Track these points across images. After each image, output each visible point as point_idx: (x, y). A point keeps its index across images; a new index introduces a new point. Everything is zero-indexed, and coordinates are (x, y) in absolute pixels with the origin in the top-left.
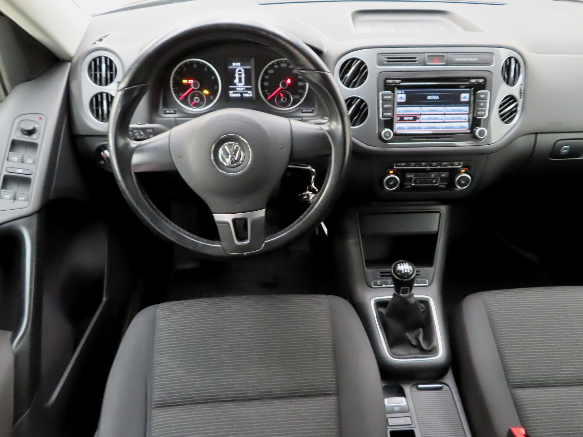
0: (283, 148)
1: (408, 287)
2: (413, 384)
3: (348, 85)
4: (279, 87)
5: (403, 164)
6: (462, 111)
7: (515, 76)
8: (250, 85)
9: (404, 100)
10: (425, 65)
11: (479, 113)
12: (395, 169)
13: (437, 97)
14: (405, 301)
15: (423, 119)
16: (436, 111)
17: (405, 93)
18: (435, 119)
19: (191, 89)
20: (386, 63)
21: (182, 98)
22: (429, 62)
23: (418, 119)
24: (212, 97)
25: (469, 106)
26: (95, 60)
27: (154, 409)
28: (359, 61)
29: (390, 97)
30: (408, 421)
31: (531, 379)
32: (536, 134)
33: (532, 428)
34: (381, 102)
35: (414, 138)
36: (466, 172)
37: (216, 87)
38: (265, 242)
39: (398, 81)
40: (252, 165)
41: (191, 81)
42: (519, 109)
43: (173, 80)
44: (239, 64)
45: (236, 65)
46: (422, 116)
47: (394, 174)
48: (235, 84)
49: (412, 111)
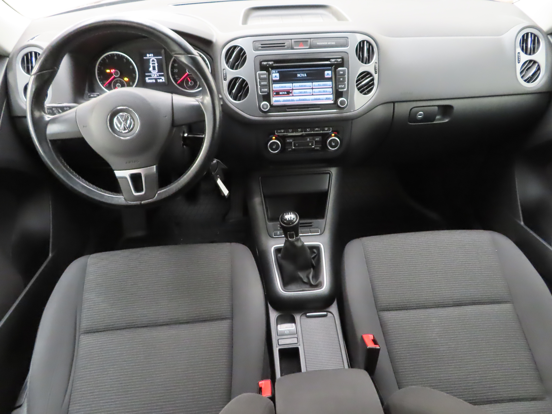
0: (166, 116)
1: (293, 232)
2: (303, 313)
3: (232, 68)
4: (186, 72)
5: (282, 131)
6: (327, 85)
7: (369, 56)
8: (162, 72)
9: (278, 78)
10: (292, 49)
11: (340, 86)
12: (277, 135)
13: (305, 75)
14: (292, 244)
15: (295, 93)
16: (305, 86)
17: (278, 72)
18: (305, 92)
19: (113, 77)
20: (261, 48)
21: (106, 84)
22: (295, 46)
23: (291, 93)
24: (131, 83)
25: (332, 81)
26: (27, 55)
27: (82, 335)
28: (239, 48)
29: (265, 76)
30: (295, 341)
31: (396, 303)
32: (394, 103)
33: (393, 341)
34: (258, 80)
35: (288, 109)
36: (335, 136)
37: (134, 75)
38: (158, 192)
39: (271, 63)
40: (139, 131)
41: (113, 71)
42: (376, 82)
43: (98, 70)
44: (151, 55)
45: (150, 56)
46: (294, 91)
47: (276, 139)
48: (150, 72)
49: (285, 87)
